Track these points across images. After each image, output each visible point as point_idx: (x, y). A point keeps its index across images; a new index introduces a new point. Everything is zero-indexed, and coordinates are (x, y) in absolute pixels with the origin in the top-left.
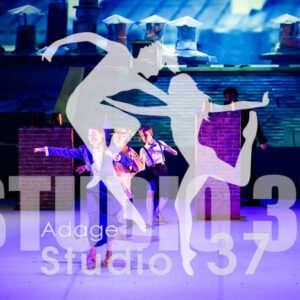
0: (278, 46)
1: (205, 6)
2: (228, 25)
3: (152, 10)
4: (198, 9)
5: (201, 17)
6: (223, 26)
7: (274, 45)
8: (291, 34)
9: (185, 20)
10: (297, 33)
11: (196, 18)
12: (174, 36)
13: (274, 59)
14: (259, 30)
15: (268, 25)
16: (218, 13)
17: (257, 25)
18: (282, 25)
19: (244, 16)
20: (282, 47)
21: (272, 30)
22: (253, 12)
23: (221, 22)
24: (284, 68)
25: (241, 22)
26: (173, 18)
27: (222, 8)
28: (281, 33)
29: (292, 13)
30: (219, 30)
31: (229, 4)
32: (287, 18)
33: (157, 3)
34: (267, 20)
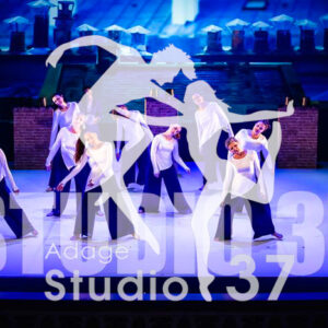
0: (205, 49)
1: (153, 18)
2: (170, 32)
4: (146, 21)
5: (150, 27)
6: (165, 34)
7: (203, 48)
8: (215, 39)
9: (138, 29)
10: (220, 39)
11: (146, 27)
12: (129, 41)
13: (203, 58)
14: (192, 36)
15: (199, 33)
16: (160, 24)
17: (190, 32)
18: (209, 33)
19: (181, 26)
20: (209, 50)
21: (201, 36)
22: (188, 23)
23: (164, 30)
24: (210, 65)
25: (178, 31)
26: (128, 27)
27: (165, 19)
28: (209, 39)
29: (216, 25)
30: (162, 36)
31: (169, 18)
32: (212, 28)
34: (198, 29)
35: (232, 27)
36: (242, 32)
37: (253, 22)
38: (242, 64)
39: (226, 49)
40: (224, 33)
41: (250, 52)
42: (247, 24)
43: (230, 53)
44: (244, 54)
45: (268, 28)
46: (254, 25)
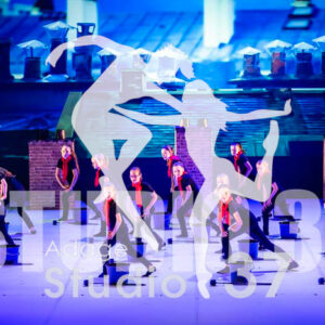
0: (242, 73)
1: (182, 40)
2: (202, 55)
3: (137, 44)
4: (176, 42)
6: (196, 57)
7: (239, 73)
8: (253, 63)
10: (258, 63)
13: (239, 84)
14: (227, 60)
15: (234, 56)
16: (192, 47)
17: (224, 55)
18: (246, 56)
19: (214, 49)
20: (246, 74)
21: (237, 60)
22: (222, 45)
23: (196, 54)
24: (248, 91)
25: (211, 53)
26: (155, 51)
27: (196, 41)
28: (245, 63)
29: (254, 46)
30: (196, 61)
31: (201, 39)
32: (250, 51)
33: (142, 37)
34: (233, 51)
35: (272, 49)
36: (283, 55)
37: (294, 43)
38: (283, 90)
39: (266, 73)
40: (262, 56)
41: (292, 76)
42: (288, 45)
43: (269, 78)
44: (284, 78)
45: (312, 50)
46: (296, 46)
